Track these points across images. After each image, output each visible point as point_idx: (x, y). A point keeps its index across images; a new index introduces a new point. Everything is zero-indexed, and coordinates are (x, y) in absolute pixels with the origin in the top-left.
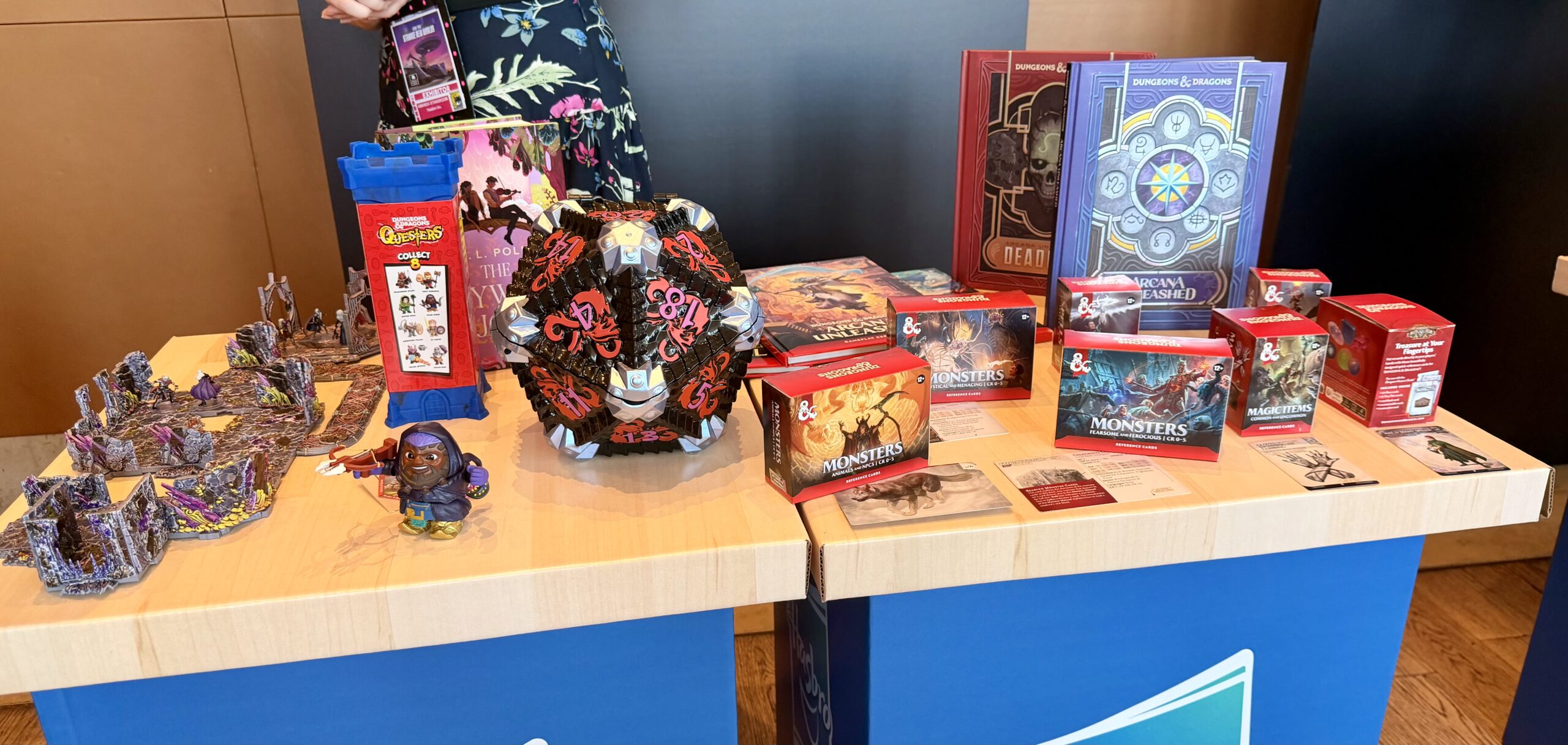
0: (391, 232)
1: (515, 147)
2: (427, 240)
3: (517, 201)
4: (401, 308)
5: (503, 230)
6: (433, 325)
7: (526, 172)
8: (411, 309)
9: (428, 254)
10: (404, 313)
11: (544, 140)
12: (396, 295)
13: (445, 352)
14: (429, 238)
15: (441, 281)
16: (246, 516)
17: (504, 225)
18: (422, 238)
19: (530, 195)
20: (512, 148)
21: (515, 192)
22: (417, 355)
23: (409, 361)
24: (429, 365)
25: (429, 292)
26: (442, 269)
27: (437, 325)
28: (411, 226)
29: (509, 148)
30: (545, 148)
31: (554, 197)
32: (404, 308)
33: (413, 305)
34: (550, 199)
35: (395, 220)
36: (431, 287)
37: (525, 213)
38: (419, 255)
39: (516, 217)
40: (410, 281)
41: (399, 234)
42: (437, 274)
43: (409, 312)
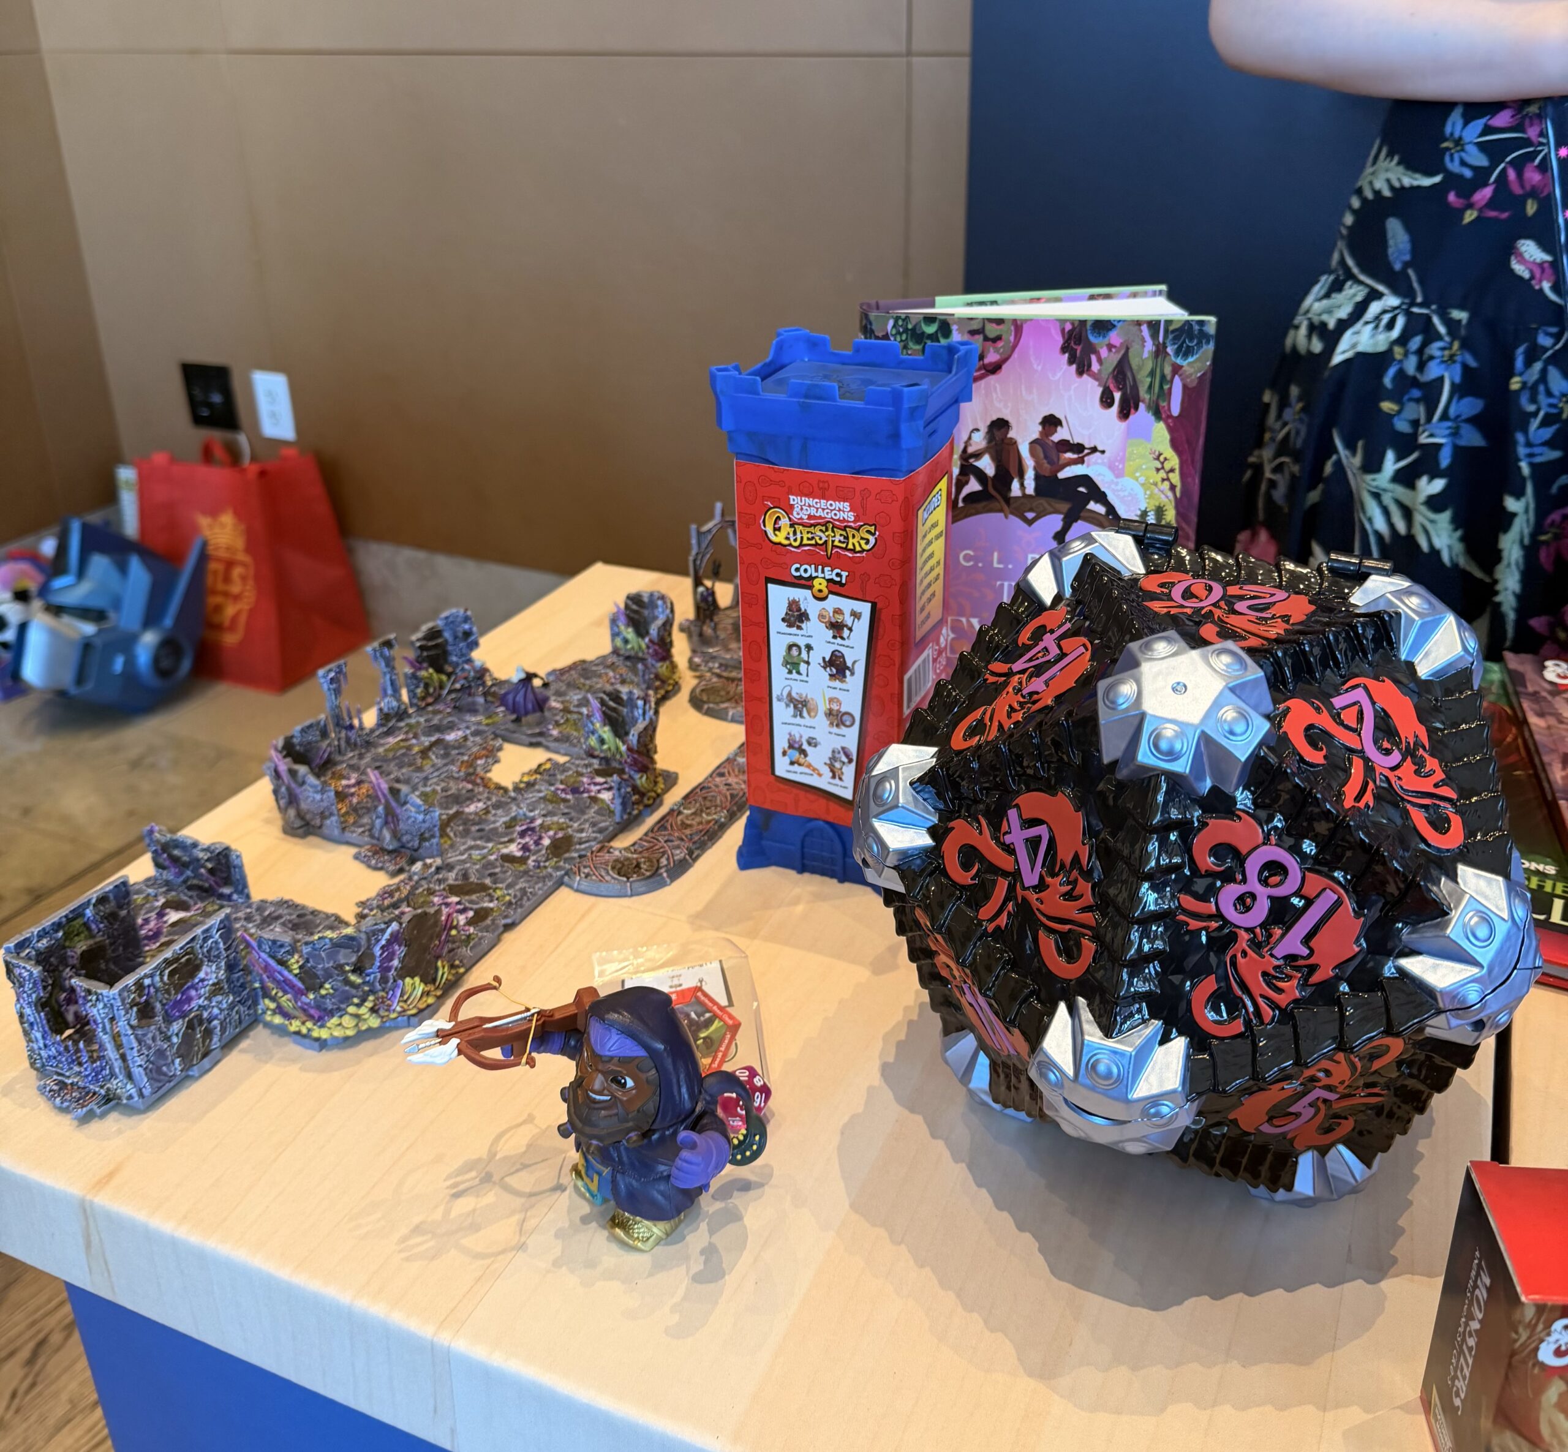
0: (784, 522)
1: (1112, 359)
2: (846, 549)
3: (1093, 468)
4: (786, 663)
5: (1055, 522)
6: (835, 707)
7: (1124, 414)
8: (803, 667)
9: (845, 574)
10: (790, 672)
11: (1177, 353)
12: (780, 638)
13: (850, 761)
14: (850, 546)
15: (862, 628)
16: (374, 1022)
17: (1056, 511)
18: (836, 543)
19: (1123, 461)
20: (1105, 360)
21: (1094, 450)
22: (804, 752)
23: (787, 760)
24: (820, 775)
25: (837, 645)
26: (865, 608)
27: (843, 709)
28: (820, 517)
29: (1100, 361)
30: (1176, 369)
31: (1172, 470)
32: (792, 665)
33: (808, 663)
34: (1162, 474)
35: (794, 500)
36: (843, 638)
37: (1104, 495)
38: (830, 574)
39: (1086, 499)
40: (808, 619)
41: (799, 528)
42: (856, 615)
43: (799, 673)
